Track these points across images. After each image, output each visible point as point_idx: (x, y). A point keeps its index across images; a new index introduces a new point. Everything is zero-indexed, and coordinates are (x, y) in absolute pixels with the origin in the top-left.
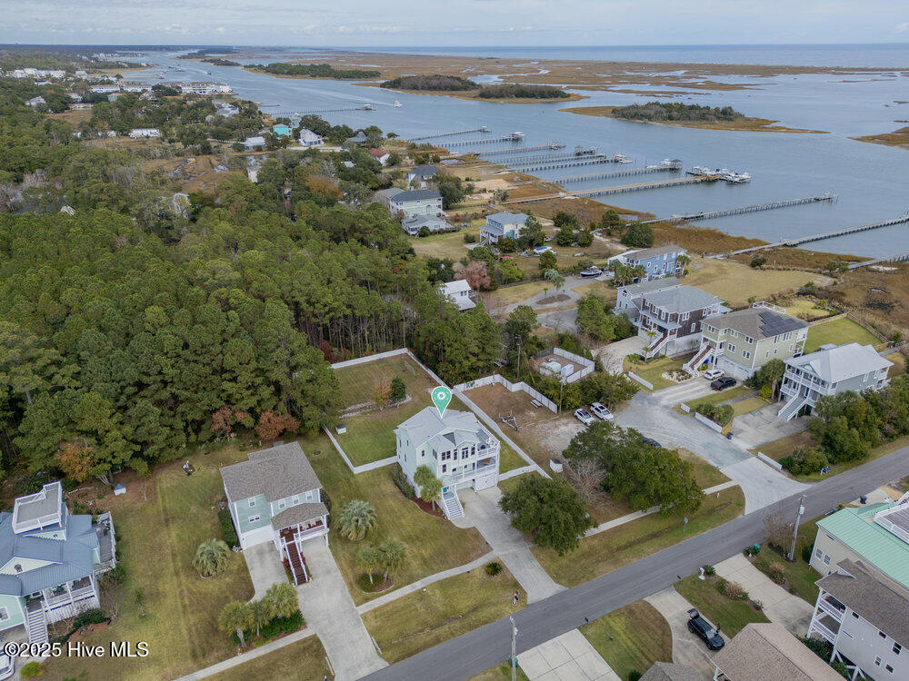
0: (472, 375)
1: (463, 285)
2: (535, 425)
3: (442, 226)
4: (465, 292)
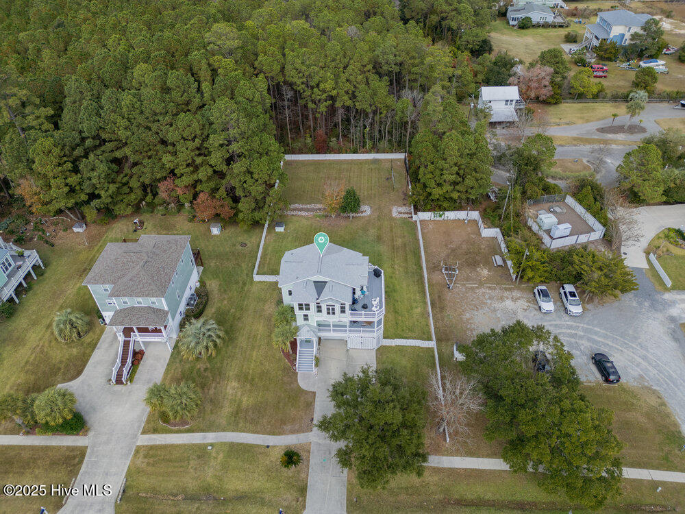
0: (445, 205)
1: (512, 92)
2: (477, 288)
3: (550, 18)
4: (512, 101)
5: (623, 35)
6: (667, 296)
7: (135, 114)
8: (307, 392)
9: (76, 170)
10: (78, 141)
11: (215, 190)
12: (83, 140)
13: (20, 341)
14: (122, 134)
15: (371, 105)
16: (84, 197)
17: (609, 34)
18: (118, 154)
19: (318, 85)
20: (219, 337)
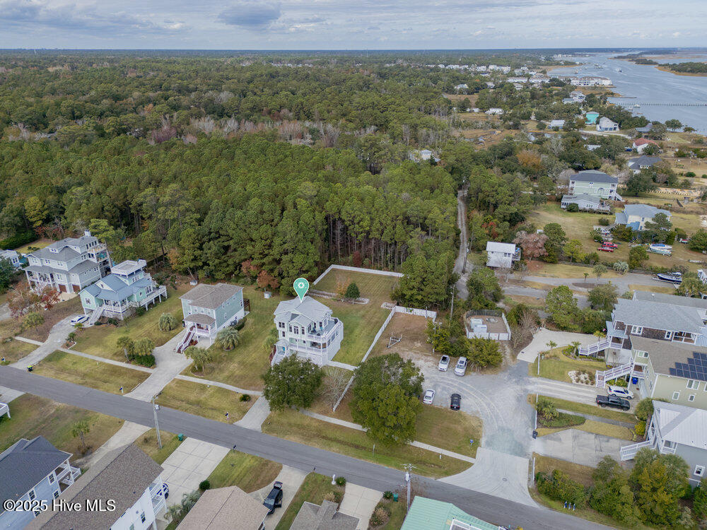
4: (509, 254)
5: (639, 223)
6: (533, 379)
9: (201, 248)
10: (207, 232)
11: (272, 270)
12: (210, 233)
13: (141, 327)
14: (231, 232)
16: (201, 264)
17: (626, 220)
18: (226, 244)
19: (358, 223)
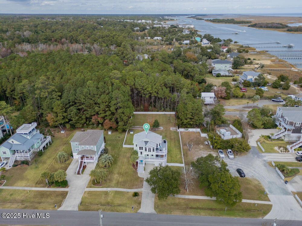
0: (189, 126)
1: (212, 94)
2: (199, 151)
3: (227, 74)
4: (212, 97)
5: (252, 79)
6: (263, 154)
7: (88, 94)
8: (141, 178)
9: (65, 112)
10: (68, 103)
12: (69, 102)
14: (83, 100)
15: (163, 96)
16: (67, 120)
17: (247, 78)
18: (80, 107)
19: (146, 89)
20: (112, 160)
